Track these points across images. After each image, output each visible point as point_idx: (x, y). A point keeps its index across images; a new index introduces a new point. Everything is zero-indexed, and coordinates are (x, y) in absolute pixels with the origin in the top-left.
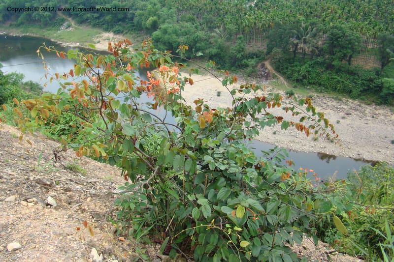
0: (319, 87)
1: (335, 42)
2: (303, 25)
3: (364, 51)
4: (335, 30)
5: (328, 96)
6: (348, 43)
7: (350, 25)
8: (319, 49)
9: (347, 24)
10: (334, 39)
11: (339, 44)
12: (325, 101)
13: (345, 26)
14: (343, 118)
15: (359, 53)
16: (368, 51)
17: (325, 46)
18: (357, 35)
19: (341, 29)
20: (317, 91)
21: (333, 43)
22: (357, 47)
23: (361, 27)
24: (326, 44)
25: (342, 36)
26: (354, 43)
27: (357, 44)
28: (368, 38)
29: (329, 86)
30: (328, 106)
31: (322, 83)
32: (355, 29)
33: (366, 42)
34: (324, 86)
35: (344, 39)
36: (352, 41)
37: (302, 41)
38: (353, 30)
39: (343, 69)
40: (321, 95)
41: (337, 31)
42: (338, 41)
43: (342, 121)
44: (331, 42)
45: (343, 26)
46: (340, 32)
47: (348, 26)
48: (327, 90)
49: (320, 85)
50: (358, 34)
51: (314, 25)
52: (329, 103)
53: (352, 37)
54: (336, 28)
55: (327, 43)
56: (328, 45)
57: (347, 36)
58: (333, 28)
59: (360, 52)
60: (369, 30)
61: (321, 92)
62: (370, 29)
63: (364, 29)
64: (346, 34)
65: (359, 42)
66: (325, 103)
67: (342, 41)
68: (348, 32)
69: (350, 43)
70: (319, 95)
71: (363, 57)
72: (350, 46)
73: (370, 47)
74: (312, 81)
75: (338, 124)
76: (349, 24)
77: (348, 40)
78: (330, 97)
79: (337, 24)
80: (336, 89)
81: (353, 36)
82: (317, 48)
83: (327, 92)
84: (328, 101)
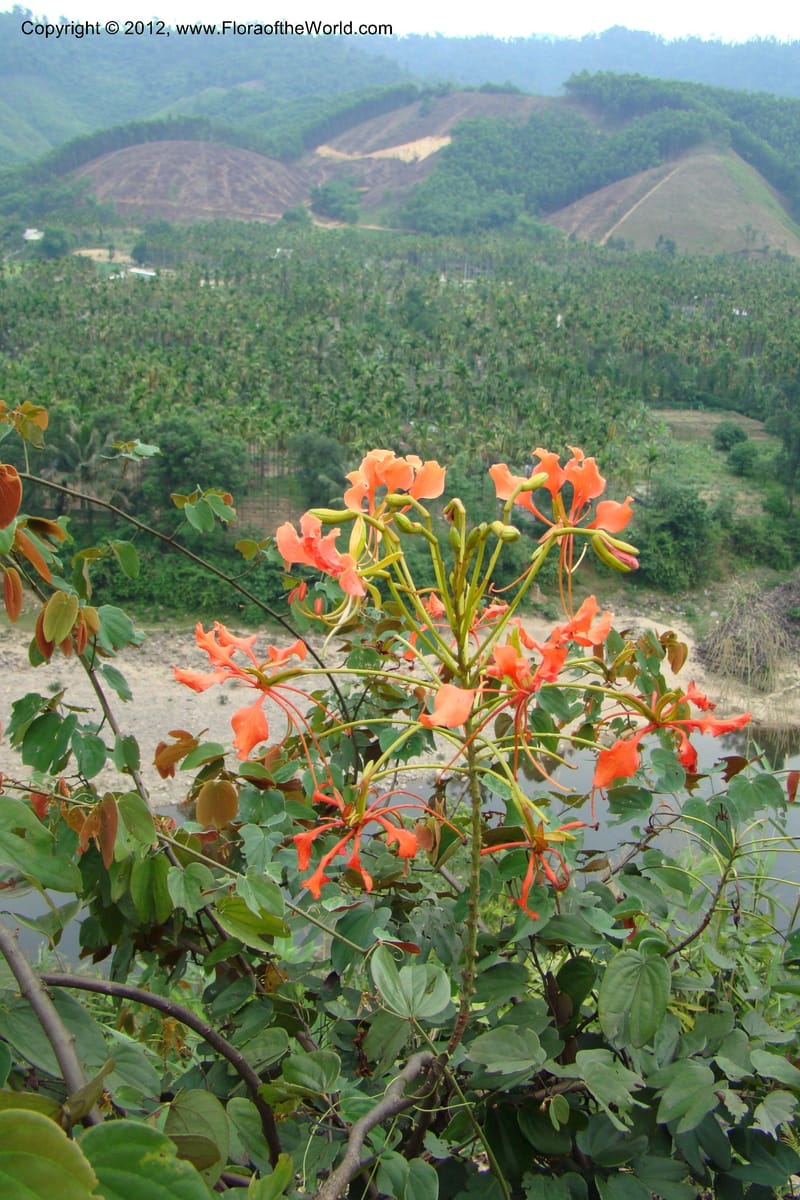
0: (147, 605)
1: (176, 469)
2: (76, 427)
3: (259, 484)
4: (170, 435)
5: (178, 630)
6: (212, 468)
7: (211, 417)
8: (131, 494)
9: (199, 414)
10: (171, 462)
11: (189, 474)
12: (172, 645)
13: (197, 419)
14: (234, 686)
15: (246, 494)
16: (268, 487)
17: (148, 484)
18: (235, 443)
19: (187, 430)
20: (143, 619)
21: (169, 472)
22: (239, 478)
23: (241, 420)
24: (151, 478)
25: (192, 451)
26: (229, 467)
27: (236, 468)
28: (263, 451)
29: (176, 600)
30: (184, 657)
31: (156, 592)
32: (226, 426)
33: (260, 462)
34: (162, 600)
35: (199, 458)
36: (225, 462)
37: (79, 475)
38: (218, 430)
39: (209, 545)
40: (157, 629)
41: (177, 437)
42: (185, 466)
43: (232, 695)
44: (164, 469)
45: (192, 421)
46: (184, 438)
47: (205, 419)
48: (173, 612)
49: (150, 599)
50: (237, 441)
51: (108, 426)
52: (186, 650)
53: (221, 450)
54: (173, 427)
55: (154, 475)
56: (156, 479)
57: (207, 449)
58: (164, 428)
59: (250, 492)
60: (263, 426)
61: (157, 620)
62: (267, 426)
63: (249, 427)
64: (205, 442)
65: (241, 463)
66: (175, 652)
67: (194, 465)
68: (209, 438)
69: (218, 468)
70: (153, 630)
71: (257, 505)
72: (219, 476)
73: (272, 473)
74: (125, 592)
75: (224, 707)
76: (207, 416)
77: (213, 459)
78: (186, 632)
79: (173, 416)
80: (199, 604)
81: (222, 446)
82: (125, 491)
83: (173, 616)
84: (181, 645)
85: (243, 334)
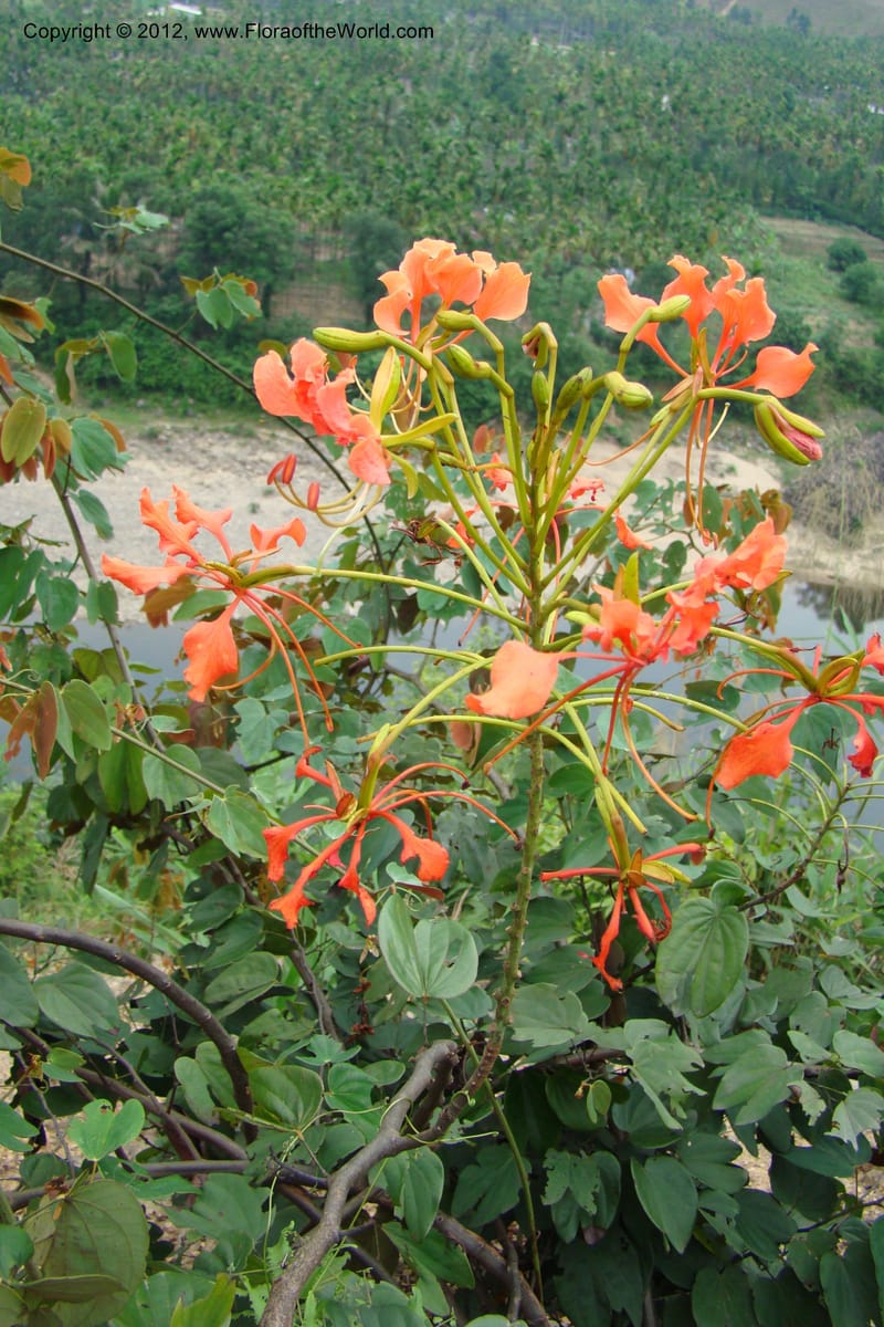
0: (175, 397)
1: (215, 246)
2: (103, 190)
3: (308, 269)
4: (210, 206)
5: (209, 427)
6: (255, 245)
7: (258, 187)
8: (163, 271)
9: (245, 183)
10: (210, 236)
11: (229, 251)
12: (201, 443)
13: (241, 189)
14: (268, 493)
15: (292, 278)
16: (318, 271)
17: (182, 260)
18: (283, 219)
19: (230, 200)
20: (171, 412)
21: (207, 248)
22: (286, 259)
23: (292, 192)
24: (185, 254)
25: (234, 224)
26: (275, 247)
27: (283, 247)
28: (314, 231)
29: (208, 393)
30: (214, 458)
31: (186, 384)
32: (274, 198)
33: (311, 243)
34: (192, 392)
35: (241, 234)
36: (270, 240)
37: (105, 245)
38: (266, 203)
39: (248, 334)
40: (186, 425)
41: (218, 207)
42: (225, 242)
43: (265, 503)
44: (202, 244)
45: (235, 190)
46: (226, 210)
47: (251, 189)
48: (204, 406)
49: (179, 390)
50: (286, 217)
51: (140, 190)
52: (217, 450)
53: (267, 227)
54: (214, 196)
55: (190, 250)
56: (192, 255)
57: (251, 224)
58: (203, 197)
59: (297, 275)
60: (318, 201)
61: (185, 414)
62: (320, 201)
63: (301, 200)
64: (249, 216)
65: (288, 243)
66: (203, 452)
67: (235, 242)
68: (254, 211)
69: (263, 247)
70: (180, 425)
71: (305, 292)
72: (263, 255)
73: (323, 256)
74: (151, 381)
75: (255, 516)
76: (252, 185)
77: (257, 236)
78: (217, 430)
79: (215, 183)
80: (233, 399)
81: (268, 221)
82: (157, 267)
83: (204, 411)
84: (211, 444)
85: (299, 92)
